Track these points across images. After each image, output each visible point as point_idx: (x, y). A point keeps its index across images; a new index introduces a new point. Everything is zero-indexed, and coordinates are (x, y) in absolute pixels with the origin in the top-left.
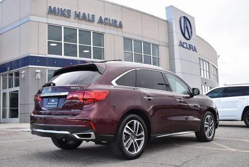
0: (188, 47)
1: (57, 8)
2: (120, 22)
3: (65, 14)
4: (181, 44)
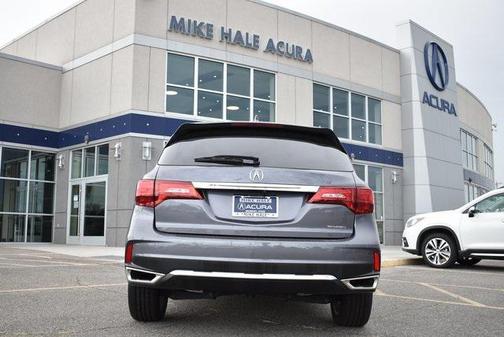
0: (440, 106)
1: (186, 20)
2: (309, 51)
3: (201, 31)
4: (427, 99)
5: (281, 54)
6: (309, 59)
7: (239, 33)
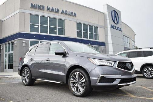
0: (116, 29)
1: (36, 5)
2: (75, 13)
3: (41, 8)
4: (112, 27)
5: (66, 14)
6: (75, 15)
7: (53, 8)
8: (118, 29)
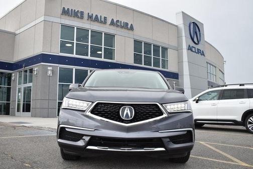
0: (197, 51)
1: (70, 10)
2: (132, 25)
3: (78, 15)
4: (190, 48)
5: (118, 26)
6: (132, 28)
7: (96, 15)
8: (199, 52)
